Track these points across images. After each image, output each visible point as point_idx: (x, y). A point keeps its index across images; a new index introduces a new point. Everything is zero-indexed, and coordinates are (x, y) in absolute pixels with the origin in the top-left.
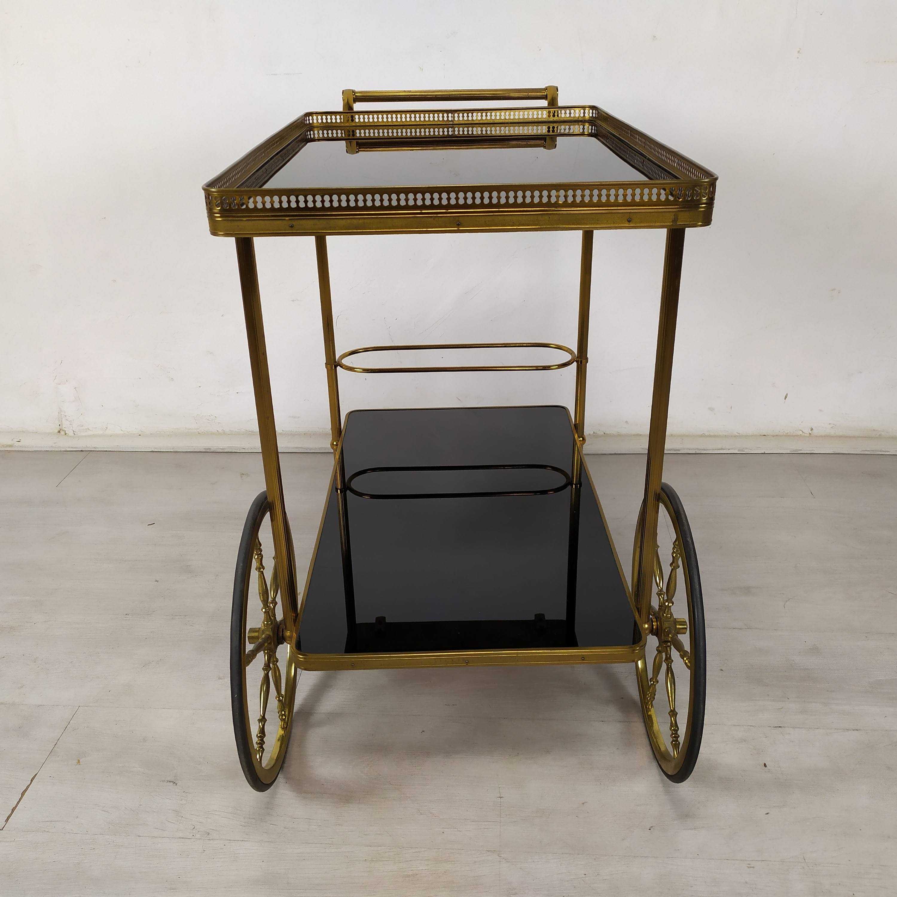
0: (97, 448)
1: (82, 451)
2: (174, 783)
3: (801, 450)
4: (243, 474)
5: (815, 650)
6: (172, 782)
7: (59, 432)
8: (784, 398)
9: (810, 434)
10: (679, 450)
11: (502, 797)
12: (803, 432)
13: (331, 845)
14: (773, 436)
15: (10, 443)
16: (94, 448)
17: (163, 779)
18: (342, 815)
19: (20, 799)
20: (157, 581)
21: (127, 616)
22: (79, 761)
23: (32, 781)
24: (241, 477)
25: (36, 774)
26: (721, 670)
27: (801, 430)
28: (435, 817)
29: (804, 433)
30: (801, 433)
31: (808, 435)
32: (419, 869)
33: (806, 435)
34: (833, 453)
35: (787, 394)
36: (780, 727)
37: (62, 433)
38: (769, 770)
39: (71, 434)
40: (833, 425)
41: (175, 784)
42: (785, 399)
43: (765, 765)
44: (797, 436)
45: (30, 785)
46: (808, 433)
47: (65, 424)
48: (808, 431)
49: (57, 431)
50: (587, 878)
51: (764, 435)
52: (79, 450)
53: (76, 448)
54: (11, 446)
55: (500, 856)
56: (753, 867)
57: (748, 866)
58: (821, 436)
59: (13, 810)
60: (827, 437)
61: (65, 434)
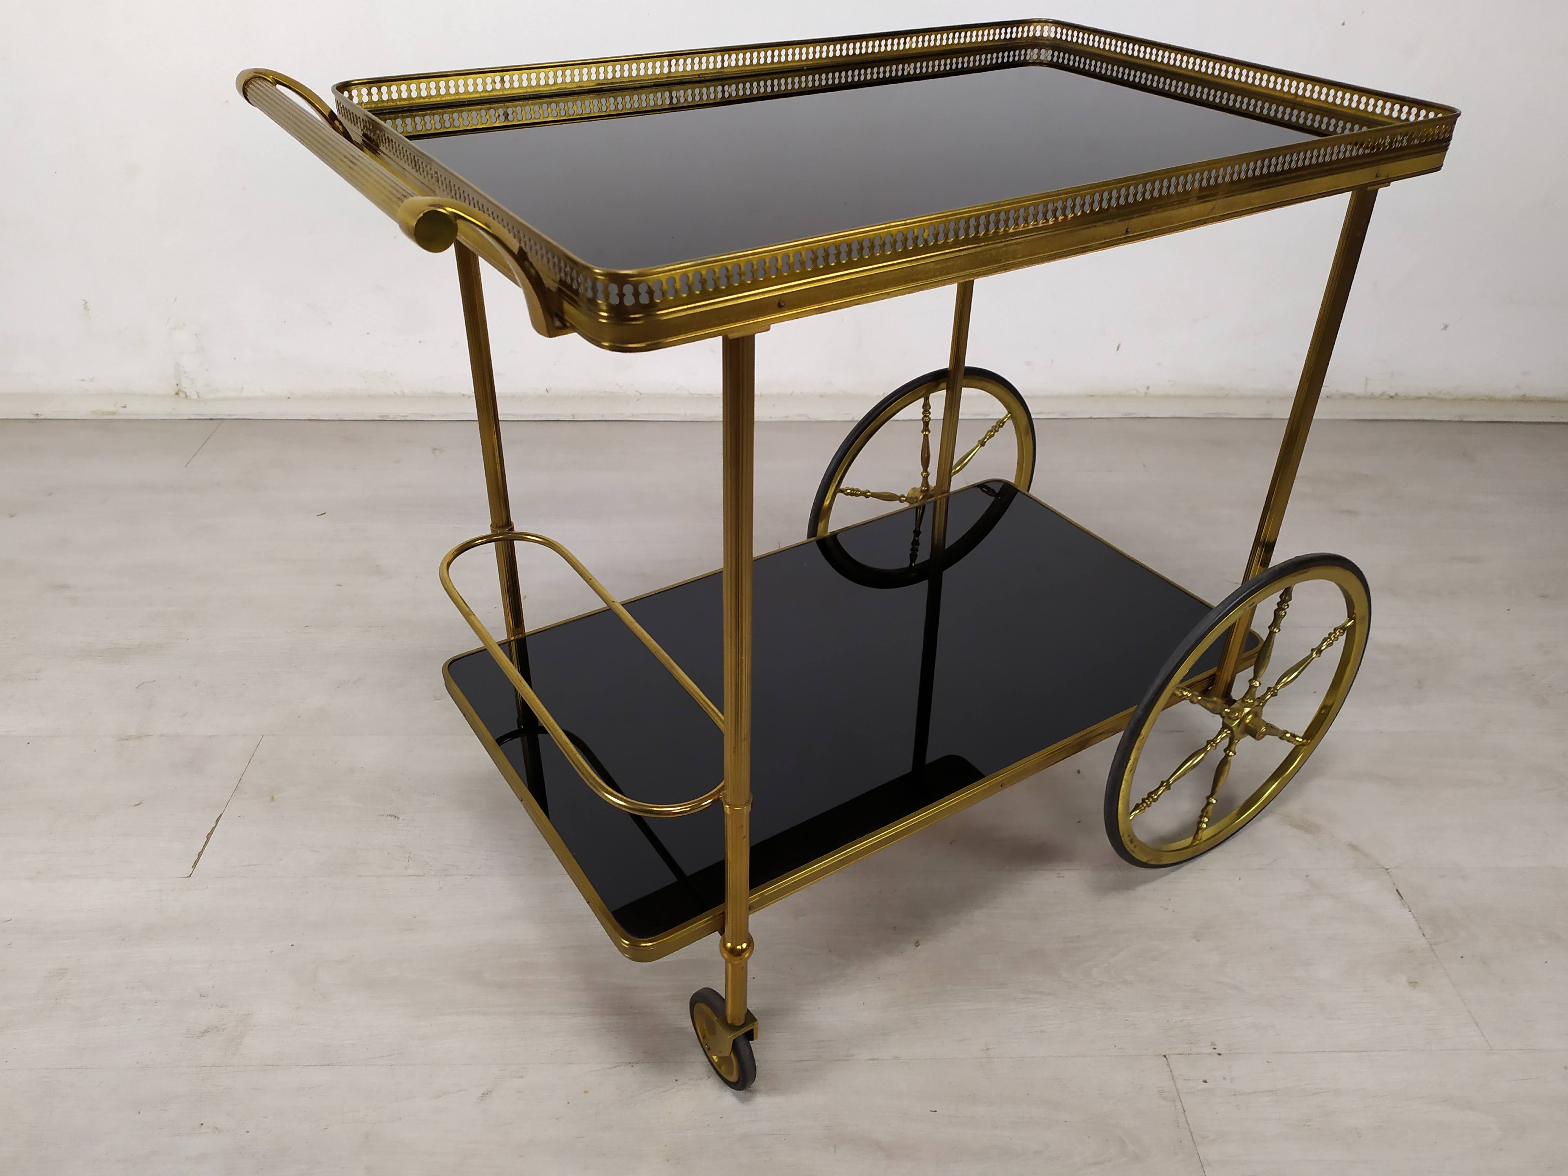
0: (233, 415)
1: (211, 419)
3: (1134, 414)
4: (436, 449)
6: (393, 816)
7: (177, 394)
9: (1146, 393)
10: (989, 415)
12: (1137, 391)
14: (1102, 396)
15: (112, 409)
16: (230, 415)
17: (381, 813)
19: (206, 843)
21: (307, 628)
22: (273, 798)
23: (217, 822)
24: (434, 453)
25: (222, 814)
27: (1135, 389)
29: (1139, 392)
30: (1135, 392)
31: (1143, 395)
33: (1140, 395)
35: (1120, 344)
37: (182, 395)
38: (1083, 776)
39: (195, 397)
40: (1173, 382)
41: (396, 818)
42: (1117, 350)
43: (1079, 772)
44: (1131, 396)
45: (215, 827)
46: (1144, 392)
47: (185, 384)
48: (1143, 390)
49: (173, 393)
51: (1092, 396)
52: (207, 418)
53: (205, 415)
54: (114, 413)
58: (1159, 396)
59: (200, 855)
60: (1166, 397)
61: (186, 397)
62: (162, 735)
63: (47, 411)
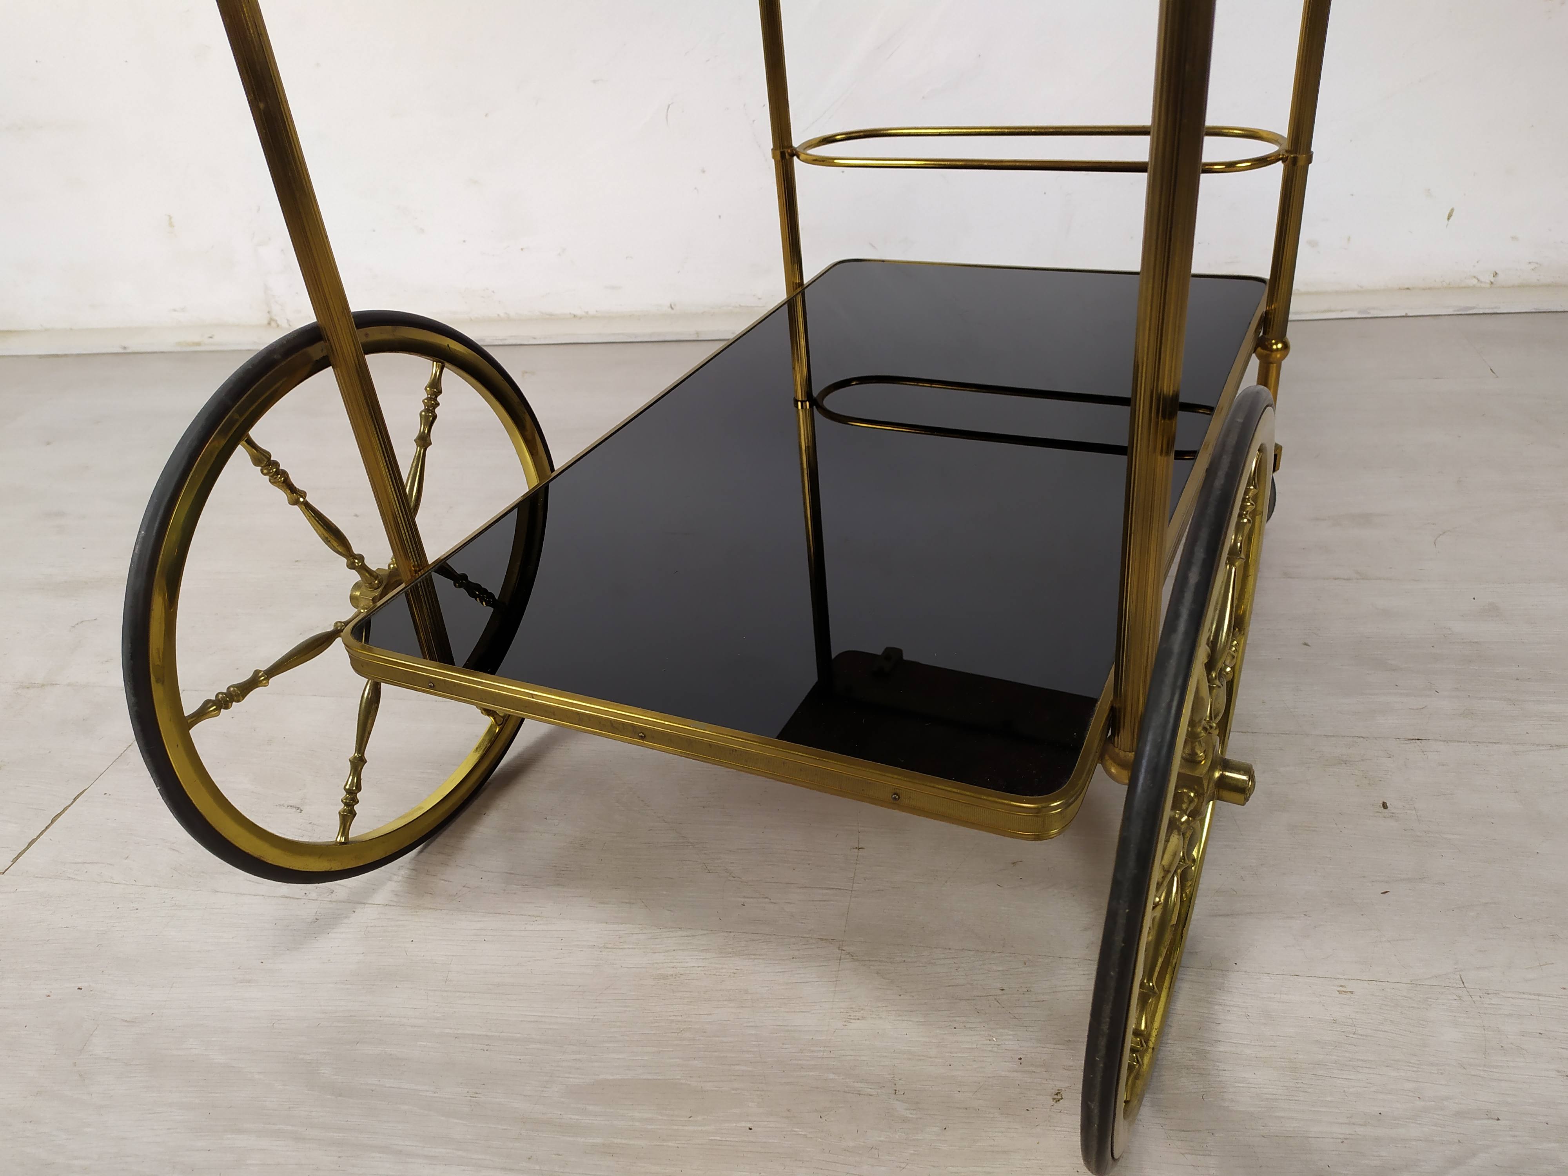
2: (298, 808)
3: (1474, 308)
5: (1492, 611)
6: (296, 807)
7: (270, 324)
8: (1447, 217)
9: (1492, 283)
11: (861, 848)
12: (1479, 280)
13: (538, 918)
14: (1424, 289)
15: (198, 340)
17: (282, 803)
18: (568, 869)
19: (49, 827)
20: (357, 516)
21: (296, 563)
23: (75, 799)
25: (85, 790)
26: (1306, 644)
27: (1474, 277)
28: (733, 878)
29: (1481, 282)
30: (1475, 281)
31: (1488, 286)
32: (686, 965)
33: (1483, 285)
34: (1534, 311)
35: (1452, 210)
36: (1418, 739)
37: (273, 324)
38: (1393, 813)
39: (286, 325)
40: (1536, 265)
41: (299, 811)
42: (1448, 219)
43: (1385, 806)
44: (1467, 287)
45: (70, 806)
46: (1489, 282)
47: (276, 311)
48: (1487, 278)
50: (1005, 997)
51: (1408, 289)
54: (198, 344)
55: (842, 950)
56: (1351, 992)
57: (1339, 989)
58: (1513, 286)
59: (30, 845)
60: (1524, 287)
61: (278, 326)
62: (69, 685)
63: (136, 344)
